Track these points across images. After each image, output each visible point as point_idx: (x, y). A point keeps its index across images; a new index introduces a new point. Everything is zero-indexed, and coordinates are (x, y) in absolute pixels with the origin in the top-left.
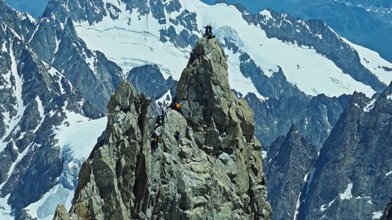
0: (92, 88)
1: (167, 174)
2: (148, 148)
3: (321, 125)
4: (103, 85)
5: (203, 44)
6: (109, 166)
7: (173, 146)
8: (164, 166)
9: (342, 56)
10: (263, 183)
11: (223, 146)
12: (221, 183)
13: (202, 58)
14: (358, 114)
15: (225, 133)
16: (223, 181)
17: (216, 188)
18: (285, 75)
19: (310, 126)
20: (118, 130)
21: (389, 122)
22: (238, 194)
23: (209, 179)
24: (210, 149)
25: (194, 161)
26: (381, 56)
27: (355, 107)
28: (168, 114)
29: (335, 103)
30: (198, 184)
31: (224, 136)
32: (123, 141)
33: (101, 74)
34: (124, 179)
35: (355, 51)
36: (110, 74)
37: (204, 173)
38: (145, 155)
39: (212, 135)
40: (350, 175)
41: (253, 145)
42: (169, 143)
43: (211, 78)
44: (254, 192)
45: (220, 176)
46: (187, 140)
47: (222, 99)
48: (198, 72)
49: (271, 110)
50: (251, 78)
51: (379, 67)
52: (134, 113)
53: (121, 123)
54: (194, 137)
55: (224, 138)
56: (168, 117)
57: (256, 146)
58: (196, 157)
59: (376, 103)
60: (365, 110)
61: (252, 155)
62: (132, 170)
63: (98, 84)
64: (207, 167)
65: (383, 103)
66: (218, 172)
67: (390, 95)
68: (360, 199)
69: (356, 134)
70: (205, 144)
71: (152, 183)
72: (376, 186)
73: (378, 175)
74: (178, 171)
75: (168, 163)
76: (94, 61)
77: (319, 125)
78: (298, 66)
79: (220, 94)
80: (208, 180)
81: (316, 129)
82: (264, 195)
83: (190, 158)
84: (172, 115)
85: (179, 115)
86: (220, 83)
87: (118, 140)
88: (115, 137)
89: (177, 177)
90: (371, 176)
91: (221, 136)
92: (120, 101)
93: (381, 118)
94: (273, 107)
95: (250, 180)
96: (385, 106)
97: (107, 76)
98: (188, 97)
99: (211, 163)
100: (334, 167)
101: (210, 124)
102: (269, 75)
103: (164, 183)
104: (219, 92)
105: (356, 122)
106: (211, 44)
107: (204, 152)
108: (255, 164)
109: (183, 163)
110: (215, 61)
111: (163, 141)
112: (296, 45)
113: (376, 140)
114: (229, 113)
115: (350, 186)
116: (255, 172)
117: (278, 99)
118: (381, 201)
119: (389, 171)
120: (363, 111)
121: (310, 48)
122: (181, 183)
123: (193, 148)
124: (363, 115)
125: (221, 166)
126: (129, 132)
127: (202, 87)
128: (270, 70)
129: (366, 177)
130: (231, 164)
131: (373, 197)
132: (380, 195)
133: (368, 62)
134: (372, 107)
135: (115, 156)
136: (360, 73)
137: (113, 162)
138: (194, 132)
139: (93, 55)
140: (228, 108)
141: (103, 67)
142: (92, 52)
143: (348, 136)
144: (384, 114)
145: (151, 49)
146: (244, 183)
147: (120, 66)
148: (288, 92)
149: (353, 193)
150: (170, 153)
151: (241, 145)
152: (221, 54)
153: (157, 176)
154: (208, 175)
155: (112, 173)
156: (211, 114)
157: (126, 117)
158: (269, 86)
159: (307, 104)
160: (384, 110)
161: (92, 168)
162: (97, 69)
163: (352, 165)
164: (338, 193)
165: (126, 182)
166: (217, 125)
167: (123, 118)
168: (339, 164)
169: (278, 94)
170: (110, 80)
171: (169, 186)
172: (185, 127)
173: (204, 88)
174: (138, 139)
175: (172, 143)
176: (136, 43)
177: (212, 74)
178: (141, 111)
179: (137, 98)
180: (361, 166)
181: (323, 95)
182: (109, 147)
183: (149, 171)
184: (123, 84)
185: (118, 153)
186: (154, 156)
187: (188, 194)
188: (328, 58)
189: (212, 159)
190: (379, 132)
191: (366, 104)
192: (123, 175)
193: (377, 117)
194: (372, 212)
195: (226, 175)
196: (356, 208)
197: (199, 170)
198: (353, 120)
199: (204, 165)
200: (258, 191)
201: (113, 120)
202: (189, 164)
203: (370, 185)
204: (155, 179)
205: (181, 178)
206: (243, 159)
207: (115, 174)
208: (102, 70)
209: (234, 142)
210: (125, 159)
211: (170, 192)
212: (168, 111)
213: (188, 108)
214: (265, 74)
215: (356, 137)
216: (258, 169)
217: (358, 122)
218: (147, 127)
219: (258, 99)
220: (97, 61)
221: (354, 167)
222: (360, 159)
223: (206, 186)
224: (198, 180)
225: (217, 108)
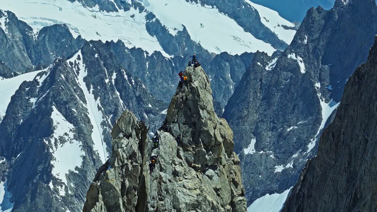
0: (3, 47)
1: (163, 191)
2: (147, 169)
3: (224, 82)
4: (14, 44)
5: (191, 73)
6: (115, 187)
7: (168, 166)
8: (161, 185)
9: (243, 15)
10: (242, 195)
11: (210, 164)
12: (210, 199)
13: (190, 85)
14: (261, 72)
15: (211, 152)
16: (211, 196)
17: (206, 203)
18: (189, 34)
19: (213, 83)
20: (123, 155)
21: (290, 80)
22: (222, 206)
23: (200, 195)
24: (199, 167)
25: (186, 179)
26: (281, 15)
27: (258, 65)
28: (162, 136)
29: (238, 61)
30: (190, 200)
31: (210, 155)
32: (127, 164)
33: (13, 33)
34: (127, 198)
35: (256, 10)
36: (21, 34)
37: (195, 189)
38: (145, 176)
39: (200, 155)
40: (253, 131)
41: (233, 160)
42: (164, 163)
43: (199, 103)
44: (236, 204)
45: (208, 192)
46: (179, 159)
47: (209, 122)
48: (187, 99)
49: (176, 67)
50: (156, 36)
51: (279, 26)
52: (135, 138)
53: (125, 148)
54: (184, 156)
55: (210, 157)
56: (162, 140)
57: (236, 161)
58: (188, 175)
59: (278, 62)
60: (267, 68)
61: (232, 169)
62: (135, 191)
63: (10, 43)
64: (197, 184)
65: (284, 62)
66: (206, 188)
67: (291, 54)
68: (262, 153)
69: (259, 91)
70: (194, 163)
71: (151, 201)
72: (278, 141)
73: (279, 130)
74: (173, 189)
75: (164, 182)
76: (6, 20)
77: (222, 82)
78: (201, 24)
79: (206, 117)
80: (198, 196)
81: (219, 85)
82: (244, 205)
83: (182, 176)
84: (165, 137)
85: (170, 137)
86: (206, 107)
87: (122, 164)
88: (120, 162)
89: (172, 194)
90: (273, 132)
91: (208, 155)
92: (123, 128)
93: (283, 76)
94: (178, 65)
95: (232, 193)
96: (287, 65)
97: (18, 35)
98: (178, 120)
99: (200, 180)
100: (238, 123)
101: (198, 144)
102: (174, 33)
103: (161, 200)
104: (206, 116)
105: (258, 80)
106: (198, 72)
107: (193, 170)
108: (236, 178)
109: (177, 181)
110: (202, 88)
111: (159, 161)
112: (199, 5)
113: (278, 97)
114: (214, 134)
115: (253, 141)
116: (236, 184)
117: (182, 57)
118: (283, 155)
119: (290, 127)
120: (266, 69)
121: (213, 8)
122: (176, 200)
123: (185, 167)
124: (265, 73)
125: (208, 181)
126: (132, 156)
127: (191, 111)
128: (175, 29)
129: (268, 132)
130: (216, 179)
131: (275, 152)
132: (282, 149)
133: (268, 21)
134: (274, 66)
135: (120, 179)
136: (260, 31)
137: (119, 184)
138: (184, 152)
139: (4, 15)
140: (214, 130)
141: (14, 26)
142: (3, 12)
143: (251, 94)
144: (285, 73)
145: (60, 9)
146: (227, 196)
147: (30, 26)
148: (193, 50)
149: (256, 147)
150: (165, 172)
151: (224, 162)
152: (206, 81)
153: (155, 193)
154: (198, 191)
155: (118, 194)
156: (199, 135)
157: (129, 143)
158: (175, 45)
159: (210, 61)
160: (285, 69)
161: (100, 189)
162: (8, 29)
163: (255, 121)
164: (241, 148)
165: (129, 201)
166: (204, 145)
167: (126, 144)
168: (243, 120)
169: (182, 51)
170: (21, 40)
171: (165, 203)
172: (176, 147)
173: (192, 112)
174: (139, 162)
175: (166, 163)
176: (46, 2)
177: (199, 99)
178: (141, 136)
179: (138, 125)
180: (264, 122)
181: (225, 53)
182: (115, 170)
183: (148, 190)
184: (126, 113)
185: (123, 175)
186: (152, 176)
187: (182, 210)
188: (230, 17)
189: (200, 176)
190: (281, 89)
191: (269, 63)
192: (127, 195)
193: (278, 75)
194: (275, 166)
195: (213, 190)
196: (259, 162)
197: (190, 187)
198: (255, 79)
199: (194, 182)
200: (239, 202)
201: (118, 145)
202: (182, 182)
203: (272, 141)
204: (153, 197)
205: (176, 195)
206: (226, 173)
207: (120, 194)
208: (13, 29)
209: (218, 159)
210: (128, 180)
211: (167, 208)
212: (161, 133)
213: (178, 130)
214: (170, 33)
215: (258, 95)
216: (238, 182)
217: (261, 80)
218: (146, 150)
219: (164, 57)
220: (8, 21)
221: (257, 123)
222: (263, 115)
223: (197, 201)
224: (190, 196)
225: (204, 130)
